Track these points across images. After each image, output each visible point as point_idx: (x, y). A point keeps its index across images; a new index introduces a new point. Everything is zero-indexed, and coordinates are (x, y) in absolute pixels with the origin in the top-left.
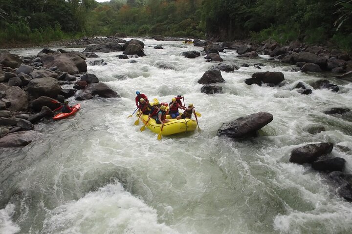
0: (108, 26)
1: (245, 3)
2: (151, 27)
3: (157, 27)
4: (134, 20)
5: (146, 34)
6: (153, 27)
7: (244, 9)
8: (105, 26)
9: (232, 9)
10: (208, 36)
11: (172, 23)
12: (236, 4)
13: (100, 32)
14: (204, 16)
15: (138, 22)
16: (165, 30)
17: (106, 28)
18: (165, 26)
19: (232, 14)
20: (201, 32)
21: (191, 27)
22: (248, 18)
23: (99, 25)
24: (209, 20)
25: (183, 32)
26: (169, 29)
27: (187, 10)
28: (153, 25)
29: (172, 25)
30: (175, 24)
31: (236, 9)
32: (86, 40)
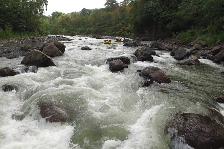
0: (66, 28)
1: (166, 9)
2: (94, 29)
3: (98, 29)
4: (84, 24)
5: (91, 34)
6: (96, 29)
7: (165, 14)
8: (64, 28)
9: (155, 14)
10: (134, 36)
11: (109, 26)
12: (159, 10)
13: (60, 32)
14: (132, 20)
15: (86, 25)
16: (104, 31)
17: (64, 30)
18: (104, 28)
19: (156, 18)
20: (129, 33)
21: (122, 29)
22: (169, 21)
23: (60, 27)
24: (136, 24)
25: (116, 33)
26: (107, 30)
27: (120, 18)
28: (96, 27)
29: (109, 27)
30: (111, 27)
31: (159, 14)
32: (33, 38)
